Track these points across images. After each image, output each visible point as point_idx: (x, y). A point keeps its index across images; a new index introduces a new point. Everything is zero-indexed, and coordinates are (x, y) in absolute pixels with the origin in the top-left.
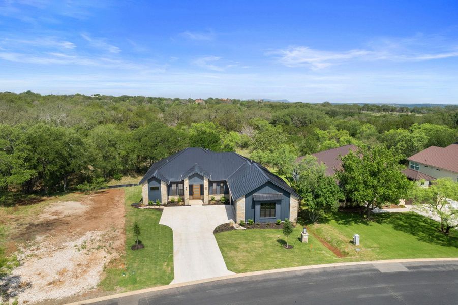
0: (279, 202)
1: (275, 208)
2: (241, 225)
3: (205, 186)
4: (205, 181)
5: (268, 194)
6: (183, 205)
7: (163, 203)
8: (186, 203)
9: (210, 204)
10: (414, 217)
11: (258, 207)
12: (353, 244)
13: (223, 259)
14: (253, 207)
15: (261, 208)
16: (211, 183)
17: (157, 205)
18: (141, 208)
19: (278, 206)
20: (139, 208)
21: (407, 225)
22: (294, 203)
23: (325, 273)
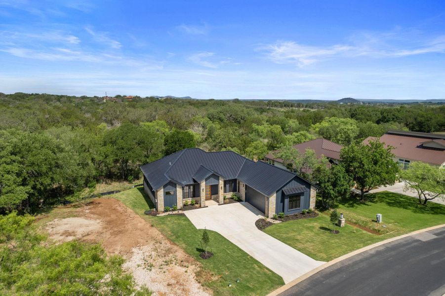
0: (302, 194)
1: (299, 200)
2: (274, 218)
3: (220, 186)
4: (220, 181)
5: (294, 187)
6: (200, 207)
7: (179, 207)
8: (202, 205)
9: (225, 203)
10: (391, 195)
11: (287, 201)
12: (377, 222)
13: (299, 252)
14: (283, 201)
15: (290, 201)
16: (225, 183)
17: (173, 210)
18: (159, 215)
19: (302, 198)
20: (157, 215)
21: (393, 201)
22: (313, 193)
23: (389, 249)
